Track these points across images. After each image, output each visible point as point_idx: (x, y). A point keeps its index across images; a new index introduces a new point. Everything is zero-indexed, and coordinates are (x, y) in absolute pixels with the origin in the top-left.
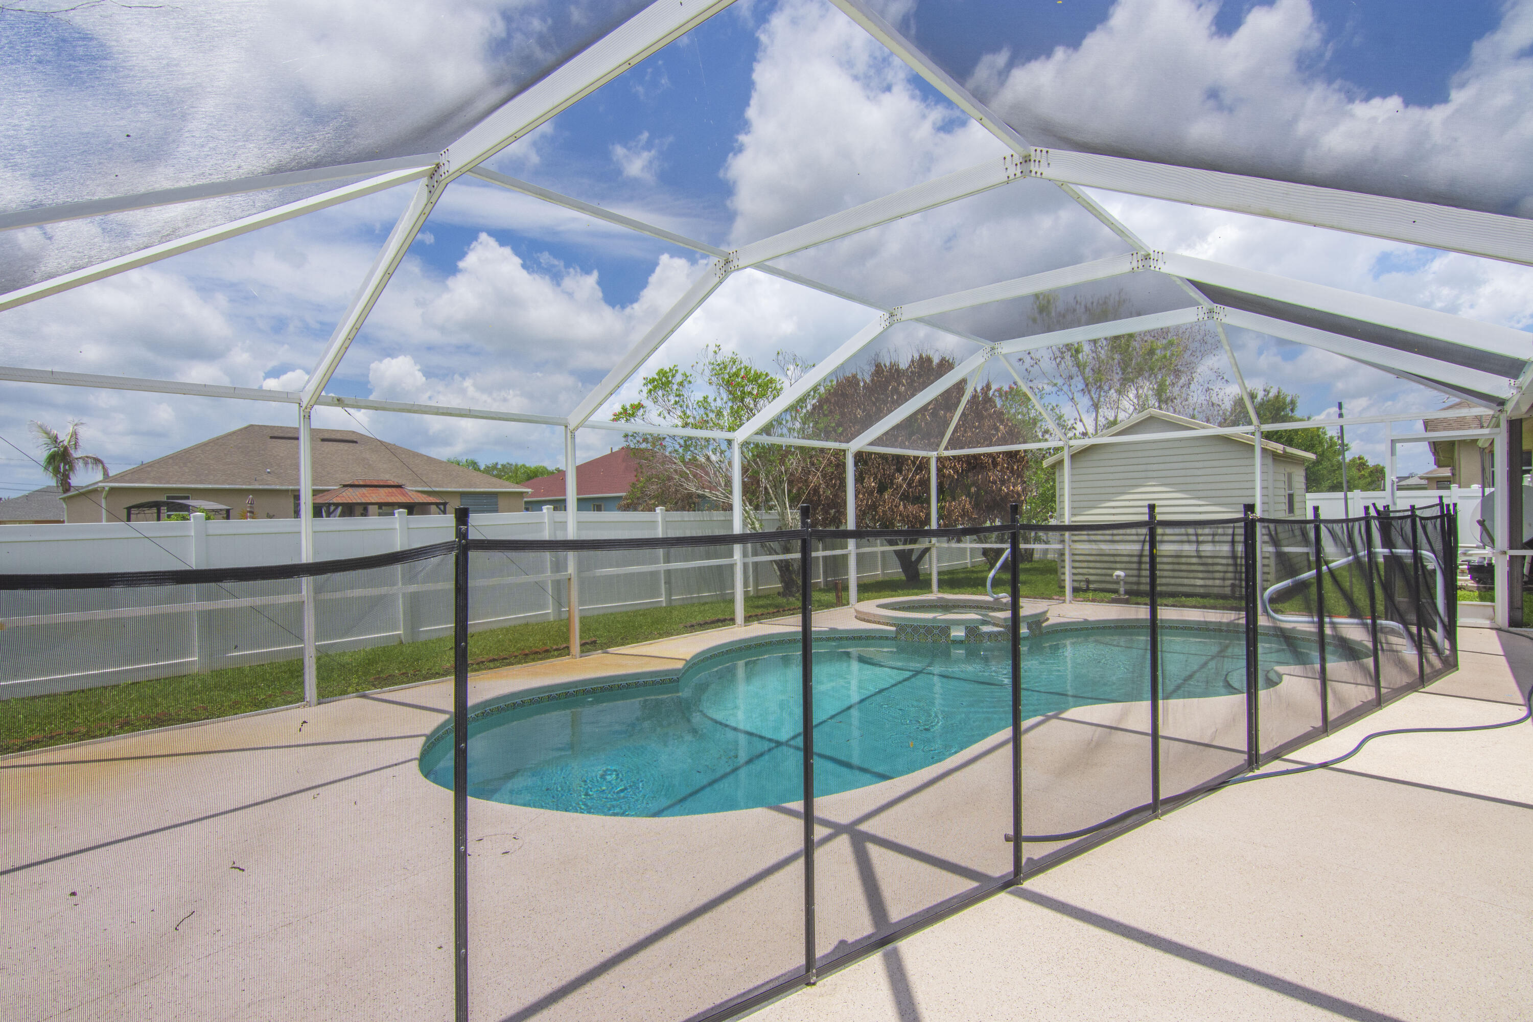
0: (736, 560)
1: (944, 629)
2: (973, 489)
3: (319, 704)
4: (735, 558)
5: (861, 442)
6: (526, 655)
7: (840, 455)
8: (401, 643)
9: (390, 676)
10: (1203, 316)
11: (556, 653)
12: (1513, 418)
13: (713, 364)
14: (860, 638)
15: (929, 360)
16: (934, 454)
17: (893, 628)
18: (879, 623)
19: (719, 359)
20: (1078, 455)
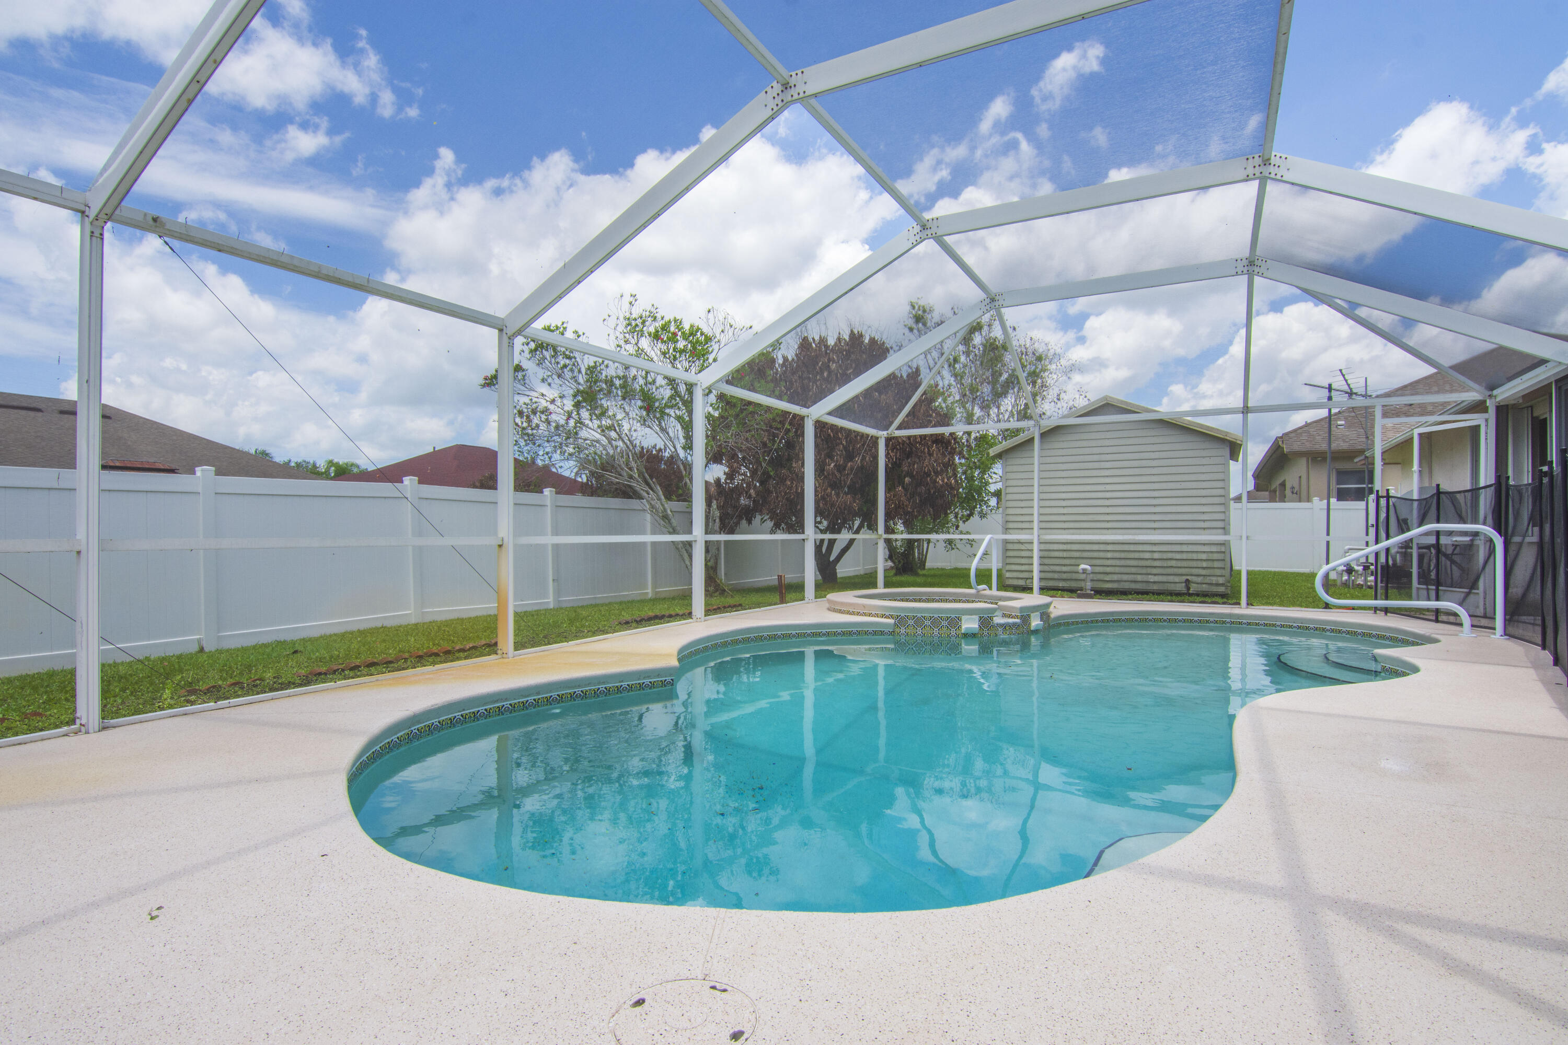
0: (695, 536)
1: (954, 621)
2: (907, 480)
3: (104, 728)
4: (694, 533)
5: (820, 410)
6: (420, 657)
7: (798, 422)
8: (202, 650)
9: (214, 687)
10: (1242, 269)
11: (461, 654)
12: (1501, 404)
13: (629, 319)
14: (850, 633)
15: (861, 336)
16: (883, 434)
17: (891, 621)
18: (870, 615)
19: (636, 312)
20: (1047, 435)
